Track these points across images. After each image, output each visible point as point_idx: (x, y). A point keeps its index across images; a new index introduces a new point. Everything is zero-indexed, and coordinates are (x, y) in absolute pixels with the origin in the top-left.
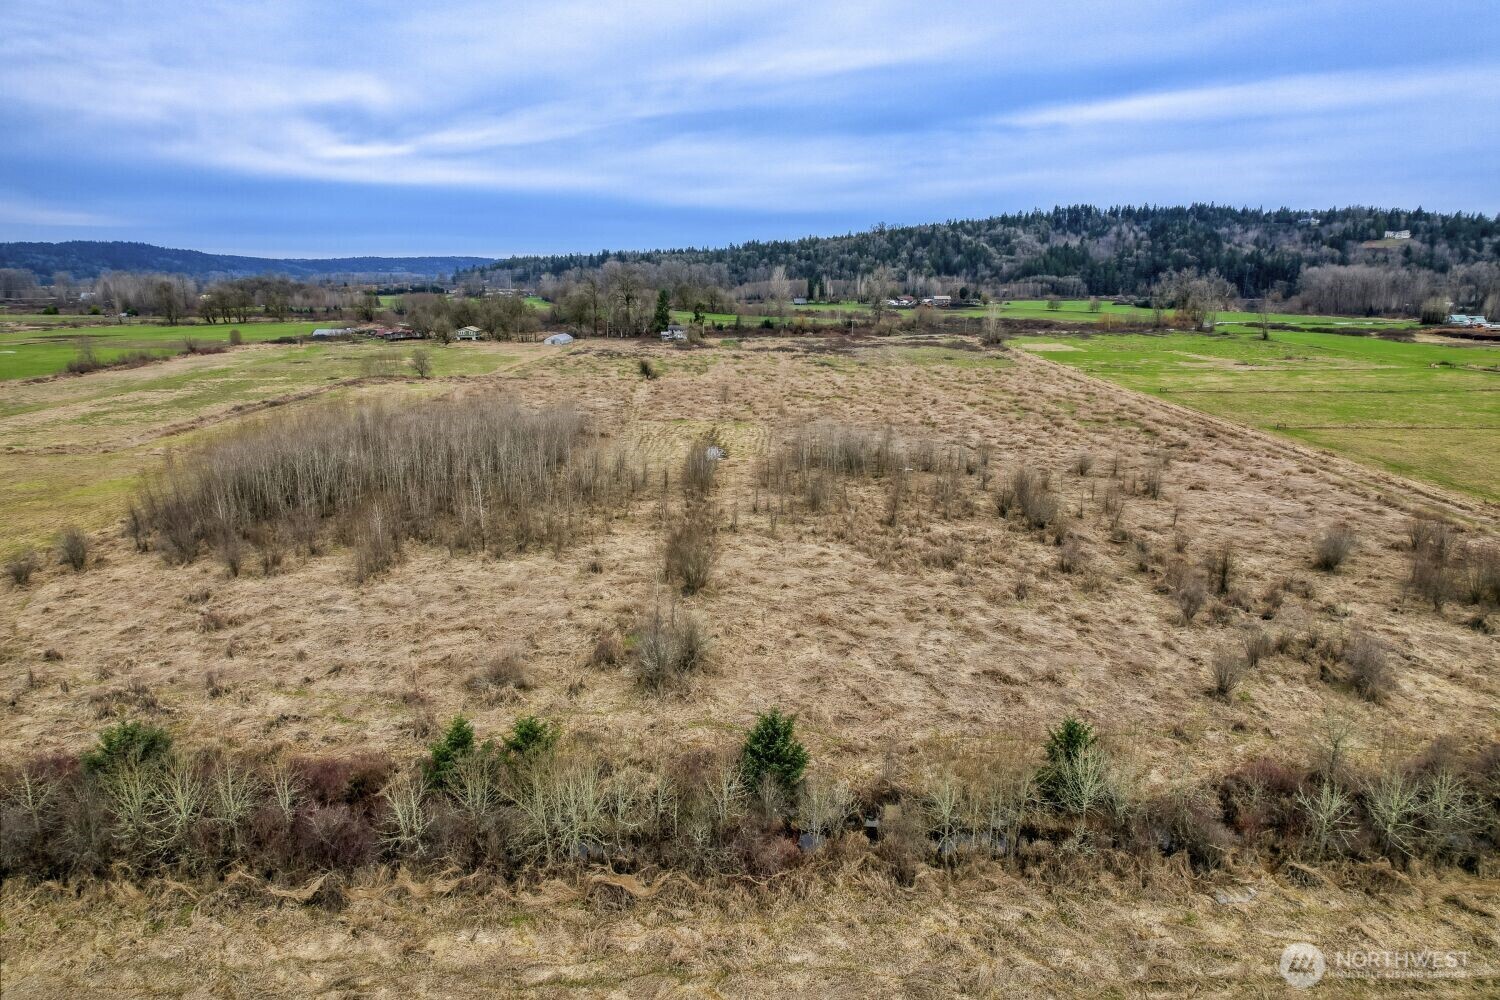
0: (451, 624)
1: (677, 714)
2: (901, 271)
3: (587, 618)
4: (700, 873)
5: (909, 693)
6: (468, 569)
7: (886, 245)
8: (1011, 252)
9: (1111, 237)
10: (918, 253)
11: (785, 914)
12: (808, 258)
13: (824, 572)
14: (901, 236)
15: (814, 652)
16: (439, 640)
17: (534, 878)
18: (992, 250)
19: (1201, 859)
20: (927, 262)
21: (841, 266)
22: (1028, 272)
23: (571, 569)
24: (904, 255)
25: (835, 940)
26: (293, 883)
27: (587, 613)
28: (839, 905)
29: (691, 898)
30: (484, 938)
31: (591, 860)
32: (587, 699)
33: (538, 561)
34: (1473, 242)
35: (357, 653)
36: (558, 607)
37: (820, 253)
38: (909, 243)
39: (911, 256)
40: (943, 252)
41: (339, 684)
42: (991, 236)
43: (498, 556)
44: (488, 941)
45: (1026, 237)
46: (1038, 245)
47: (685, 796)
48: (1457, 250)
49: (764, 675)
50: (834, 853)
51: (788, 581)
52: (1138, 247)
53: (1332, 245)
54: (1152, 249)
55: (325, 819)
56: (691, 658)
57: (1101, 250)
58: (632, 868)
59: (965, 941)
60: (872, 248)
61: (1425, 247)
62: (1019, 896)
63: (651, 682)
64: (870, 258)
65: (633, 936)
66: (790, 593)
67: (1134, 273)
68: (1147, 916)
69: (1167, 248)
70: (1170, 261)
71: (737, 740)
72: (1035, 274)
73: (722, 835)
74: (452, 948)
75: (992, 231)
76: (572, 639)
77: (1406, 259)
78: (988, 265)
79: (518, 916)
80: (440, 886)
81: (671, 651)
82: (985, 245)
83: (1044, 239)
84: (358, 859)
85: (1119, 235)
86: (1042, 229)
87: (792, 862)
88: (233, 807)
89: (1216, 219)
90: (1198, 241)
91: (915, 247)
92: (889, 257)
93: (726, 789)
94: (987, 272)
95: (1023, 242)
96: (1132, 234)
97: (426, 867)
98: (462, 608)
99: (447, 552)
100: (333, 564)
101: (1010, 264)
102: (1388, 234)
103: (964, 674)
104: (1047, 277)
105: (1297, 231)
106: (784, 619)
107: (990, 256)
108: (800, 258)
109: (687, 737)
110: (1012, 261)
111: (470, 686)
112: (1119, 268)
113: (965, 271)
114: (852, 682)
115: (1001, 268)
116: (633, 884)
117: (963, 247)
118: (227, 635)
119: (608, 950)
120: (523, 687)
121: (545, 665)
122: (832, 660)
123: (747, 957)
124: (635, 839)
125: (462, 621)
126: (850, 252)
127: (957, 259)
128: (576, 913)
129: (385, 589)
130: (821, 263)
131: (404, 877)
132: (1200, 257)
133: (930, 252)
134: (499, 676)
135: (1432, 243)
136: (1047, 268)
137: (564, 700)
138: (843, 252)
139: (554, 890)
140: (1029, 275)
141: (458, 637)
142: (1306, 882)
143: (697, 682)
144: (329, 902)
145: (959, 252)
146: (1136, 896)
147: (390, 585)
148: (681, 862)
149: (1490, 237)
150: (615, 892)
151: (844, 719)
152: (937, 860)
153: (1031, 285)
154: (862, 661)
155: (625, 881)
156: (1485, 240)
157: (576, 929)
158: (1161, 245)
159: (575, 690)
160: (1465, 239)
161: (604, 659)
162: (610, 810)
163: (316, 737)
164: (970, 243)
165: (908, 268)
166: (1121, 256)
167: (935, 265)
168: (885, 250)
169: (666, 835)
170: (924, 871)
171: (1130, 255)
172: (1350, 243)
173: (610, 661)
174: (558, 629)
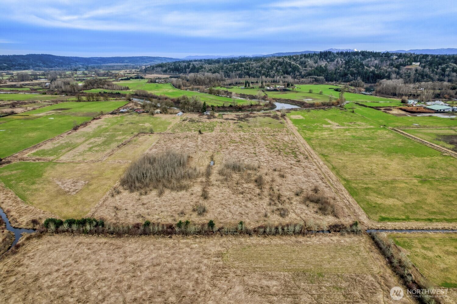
0: (174, 204)
1: (203, 218)
2: (274, 73)
3: (192, 203)
4: (203, 235)
5: (230, 216)
6: (174, 194)
7: (269, 65)
8: (306, 67)
9: (335, 62)
10: (279, 68)
11: (211, 239)
12: (247, 69)
13: (225, 195)
14: (274, 62)
15: (220, 209)
16: (173, 207)
17: (189, 235)
18: (300, 67)
19: (250, 235)
20: (281, 71)
21: (257, 72)
22: (309, 74)
23: (189, 194)
24: (275, 68)
25: (215, 241)
26: (167, 236)
27: (191, 203)
28: (216, 238)
29: (203, 237)
30: (185, 240)
31: (194, 234)
32: (192, 216)
33: (183, 192)
34: (436, 67)
35: (163, 209)
36: (187, 201)
37: (251, 67)
38: (276, 65)
39: (277, 69)
40: (286, 68)
41: (163, 214)
42: (300, 61)
43: (178, 191)
44: (185, 241)
45: (310, 62)
46: (314, 64)
47: (202, 228)
48: (431, 70)
49: (213, 213)
50: (216, 233)
51: (219, 196)
52: (341, 67)
53: (396, 68)
54: (345, 68)
55: (169, 230)
56: (204, 211)
57: (332, 66)
58: (197, 235)
59: (226, 241)
60: (265, 66)
61: (422, 69)
62: (232, 238)
63: (200, 214)
64: (265, 69)
65: (197, 240)
66: (219, 199)
67: (339, 75)
68: (243, 240)
69: (349, 67)
70: (349, 72)
71: (208, 222)
72: (311, 75)
73: (205, 232)
74: (182, 241)
75: (301, 60)
76: (190, 207)
77: (416, 73)
78: (298, 71)
79: (187, 239)
80: (180, 236)
81: (202, 210)
82: (298, 65)
83: (316, 62)
84: (173, 234)
85: (337, 61)
86: (316, 59)
87: (212, 234)
88: (160, 229)
89: (367, 55)
90: (358, 66)
91: (278, 66)
92: (270, 69)
93: (206, 227)
94: (298, 74)
95: (310, 64)
96: (341, 62)
97: (179, 234)
98: (175, 202)
99: (170, 190)
100: (154, 193)
101: (305, 71)
102: (413, 63)
103: (237, 213)
104: (314, 76)
105: (389, 61)
106: (217, 204)
107: (299, 69)
108: (245, 69)
109: (203, 221)
110: (306, 70)
111: (178, 214)
112: (335, 74)
113: (292, 73)
114: (223, 214)
115: (302, 72)
116: (198, 236)
117: (292, 66)
118: (145, 206)
119: (195, 241)
120: (185, 214)
121: (187, 211)
122: (222, 210)
123: (207, 242)
124: (198, 232)
125: (175, 204)
126: (259, 67)
127: (290, 70)
128: (193, 238)
129: (163, 197)
130: (251, 70)
131: (177, 235)
132: (358, 71)
133: (282, 67)
134: (182, 213)
135: (424, 67)
136: (315, 74)
137: (189, 216)
138: (257, 67)
139: (190, 236)
140: (309, 76)
141: (175, 207)
142: (259, 237)
143: (205, 214)
144: (171, 237)
145: (291, 67)
146: (243, 238)
147: (164, 197)
148: (202, 234)
149: (441, 65)
150: (196, 237)
151: (221, 219)
152: (225, 234)
153: (309, 79)
154: (226, 211)
155: (197, 236)
156: (440, 66)
157: (193, 240)
158: (348, 67)
159: (191, 215)
160: (434, 66)
161: (194, 210)
162: (195, 229)
163: (163, 221)
164: (294, 64)
165: (275, 72)
166: (336, 70)
167: (283, 71)
168: (269, 67)
169: (201, 232)
170: (224, 235)
171: (339, 70)
172: (401, 67)
173: (195, 211)
174: (188, 205)
